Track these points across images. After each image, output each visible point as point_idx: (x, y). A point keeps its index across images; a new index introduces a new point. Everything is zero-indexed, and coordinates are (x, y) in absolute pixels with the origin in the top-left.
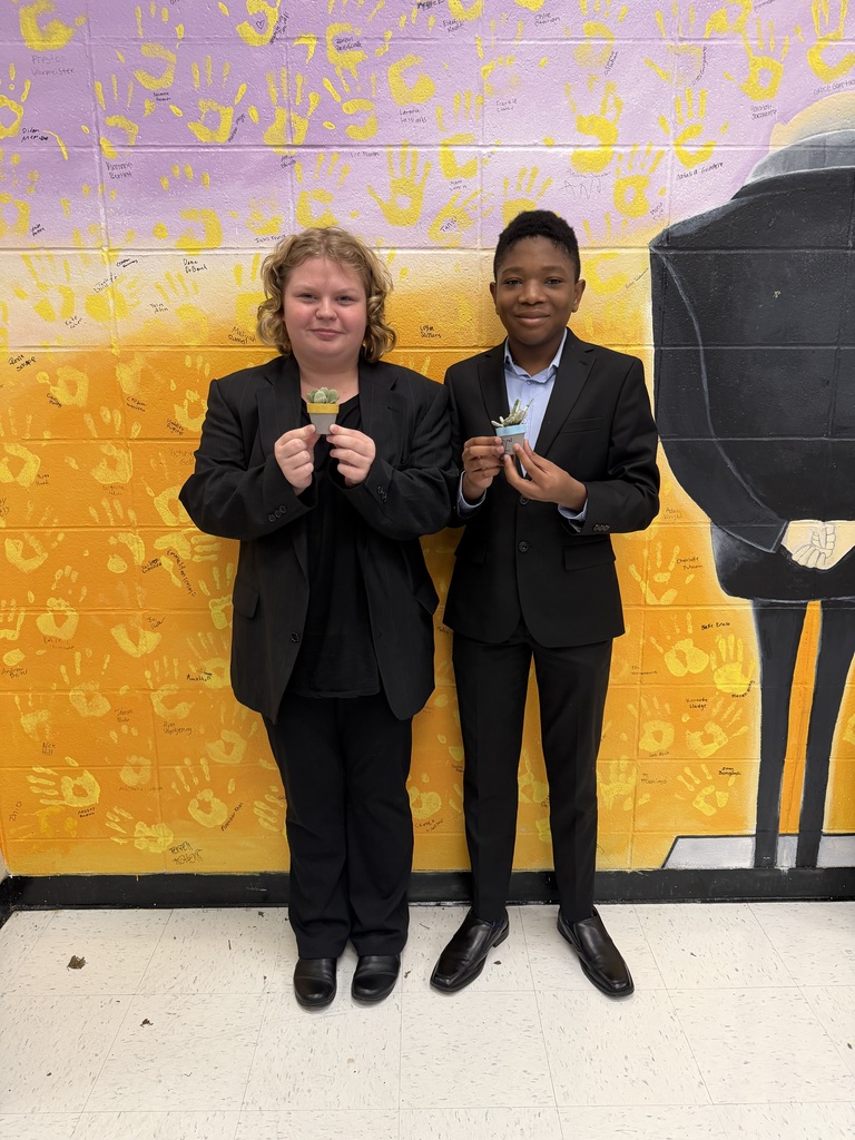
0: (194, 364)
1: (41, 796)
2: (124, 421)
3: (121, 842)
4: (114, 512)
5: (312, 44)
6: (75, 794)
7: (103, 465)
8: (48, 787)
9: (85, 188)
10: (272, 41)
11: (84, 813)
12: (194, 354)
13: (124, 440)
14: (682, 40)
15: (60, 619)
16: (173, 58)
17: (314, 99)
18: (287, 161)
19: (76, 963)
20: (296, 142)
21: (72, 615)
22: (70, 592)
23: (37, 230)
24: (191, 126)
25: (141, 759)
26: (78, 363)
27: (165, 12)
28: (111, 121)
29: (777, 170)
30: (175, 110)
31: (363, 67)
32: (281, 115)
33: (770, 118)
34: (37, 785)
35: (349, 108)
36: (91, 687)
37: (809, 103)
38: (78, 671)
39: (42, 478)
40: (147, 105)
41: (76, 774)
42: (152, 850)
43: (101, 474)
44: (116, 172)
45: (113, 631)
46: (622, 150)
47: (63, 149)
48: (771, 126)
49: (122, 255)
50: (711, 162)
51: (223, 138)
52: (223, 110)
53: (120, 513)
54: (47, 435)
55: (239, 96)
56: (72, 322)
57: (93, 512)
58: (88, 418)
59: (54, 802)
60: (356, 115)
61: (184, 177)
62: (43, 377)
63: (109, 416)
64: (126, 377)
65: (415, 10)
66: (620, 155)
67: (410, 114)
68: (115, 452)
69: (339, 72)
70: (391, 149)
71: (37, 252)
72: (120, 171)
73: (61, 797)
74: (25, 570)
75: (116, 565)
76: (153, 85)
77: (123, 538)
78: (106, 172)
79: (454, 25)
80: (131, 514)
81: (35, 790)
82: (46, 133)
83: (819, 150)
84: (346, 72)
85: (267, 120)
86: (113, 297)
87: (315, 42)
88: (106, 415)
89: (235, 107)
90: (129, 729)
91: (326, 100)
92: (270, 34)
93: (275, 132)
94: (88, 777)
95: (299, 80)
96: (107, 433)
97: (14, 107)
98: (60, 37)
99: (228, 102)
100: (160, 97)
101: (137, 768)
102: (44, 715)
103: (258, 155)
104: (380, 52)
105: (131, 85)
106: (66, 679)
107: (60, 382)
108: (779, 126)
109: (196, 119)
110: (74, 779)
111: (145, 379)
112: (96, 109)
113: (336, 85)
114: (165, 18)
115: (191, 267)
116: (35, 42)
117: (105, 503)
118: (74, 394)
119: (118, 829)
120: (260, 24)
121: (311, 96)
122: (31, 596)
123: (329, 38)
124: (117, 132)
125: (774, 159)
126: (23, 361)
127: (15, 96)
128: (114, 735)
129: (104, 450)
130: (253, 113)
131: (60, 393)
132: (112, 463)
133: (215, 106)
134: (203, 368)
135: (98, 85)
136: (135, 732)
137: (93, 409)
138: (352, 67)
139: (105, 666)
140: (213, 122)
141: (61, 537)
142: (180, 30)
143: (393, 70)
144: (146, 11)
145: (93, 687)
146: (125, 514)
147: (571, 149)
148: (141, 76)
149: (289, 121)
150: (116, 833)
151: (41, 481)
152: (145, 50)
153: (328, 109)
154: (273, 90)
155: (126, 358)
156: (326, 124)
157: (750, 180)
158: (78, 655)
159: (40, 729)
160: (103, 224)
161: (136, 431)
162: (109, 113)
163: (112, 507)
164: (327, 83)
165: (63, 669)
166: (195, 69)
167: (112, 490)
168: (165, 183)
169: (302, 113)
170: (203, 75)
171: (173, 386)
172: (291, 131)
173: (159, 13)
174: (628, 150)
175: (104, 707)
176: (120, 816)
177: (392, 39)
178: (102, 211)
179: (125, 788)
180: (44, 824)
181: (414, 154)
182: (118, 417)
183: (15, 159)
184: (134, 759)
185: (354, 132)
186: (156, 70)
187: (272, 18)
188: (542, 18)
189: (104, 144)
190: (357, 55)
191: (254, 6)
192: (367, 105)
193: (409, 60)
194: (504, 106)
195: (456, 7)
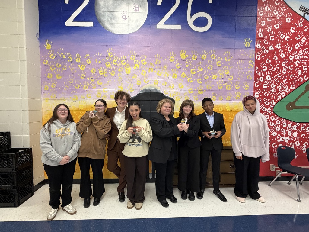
0: (74, 113)
5: (89, 79)
9: (62, 93)
14: (129, 79)
16: (73, 80)
17: (89, 84)
18: (86, 91)
20: (87, 89)
23: (56, 97)
27: (72, 75)
29: (141, 92)
30: (73, 85)
31: (94, 81)
32: (85, 86)
35: (93, 85)
37: (144, 85)
47: (60, 89)
48: (140, 88)
49: (66, 100)
50: (134, 91)
51: (78, 88)
61: (74, 92)
65: (100, 76)
67: (99, 86)
70: (97, 89)
71: (56, 100)
72: (66, 91)
79: (104, 77)
82: (58, 87)
83: (146, 90)
84: (92, 82)
85: (84, 86)
91: (90, 84)
93: (84, 88)
95: (87, 82)
97: (55, 84)
98: (61, 78)
99: (79, 84)
100: (71, 84)
103: (82, 90)
104: (96, 80)
109: (75, 86)
112: (64, 85)
115: (74, 102)
116: (58, 78)
120: (83, 77)
123: (91, 78)
124: (66, 87)
127: (55, 83)
130: (82, 86)
135: (65, 82)
140: (77, 86)
142: (74, 77)
143: (98, 81)
144: (70, 75)
148: (69, 82)
152: (70, 79)
153: (90, 85)
154: (84, 83)
156: (90, 87)
157: (138, 93)
162: (66, 85)
166: (76, 81)
168: (72, 93)
169: (87, 86)
172: (86, 87)
177: (98, 78)
178: (64, 96)
181: (100, 90)
183: (54, 90)
185: (93, 88)
186: (71, 81)
187: (84, 76)
188: (114, 77)
189: (65, 88)
190: (94, 80)
191: (82, 75)
192: (95, 85)
193: (100, 80)
194: (110, 85)
195: (104, 75)
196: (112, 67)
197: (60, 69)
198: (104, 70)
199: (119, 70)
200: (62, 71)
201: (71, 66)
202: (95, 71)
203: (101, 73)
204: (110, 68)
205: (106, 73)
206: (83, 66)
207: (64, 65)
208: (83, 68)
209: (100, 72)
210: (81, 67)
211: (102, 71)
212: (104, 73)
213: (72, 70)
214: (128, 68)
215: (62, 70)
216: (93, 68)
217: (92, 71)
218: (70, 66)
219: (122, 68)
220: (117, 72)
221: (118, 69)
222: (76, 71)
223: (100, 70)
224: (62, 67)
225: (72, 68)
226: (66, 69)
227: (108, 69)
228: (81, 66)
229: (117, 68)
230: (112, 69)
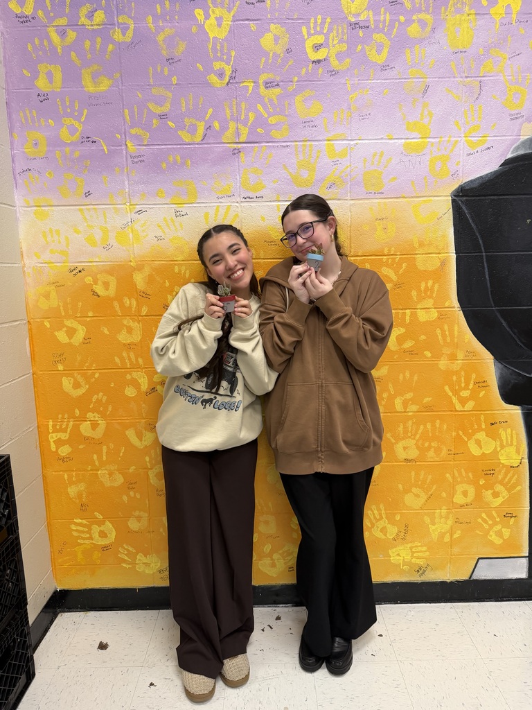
0: (180, 271)
1: (79, 537)
2: (137, 305)
3: (127, 566)
4: (130, 359)
5: (251, 85)
6: (100, 536)
7: (124, 332)
8: (83, 532)
9: (117, 169)
10: (227, 84)
11: (105, 548)
12: (181, 265)
13: (137, 316)
14: (467, 77)
15: (94, 426)
16: (170, 95)
17: (252, 116)
18: (236, 151)
19: (103, 646)
20: (241, 140)
21: (102, 423)
22: (101, 409)
23: (88, 194)
24: (180, 133)
25: (142, 513)
26: (110, 271)
27: (166, 70)
28: (133, 131)
29: (526, 150)
30: (170, 124)
31: (279, 97)
32: (232, 125)
33: (520, 120)
34: (77, 531)
35: (272, 120)
36: (112, 468)
38: (104, 458)
39: (87, 340)
40: (155, 122)
41: (100, 523)
42: (147, 571)
43: (123, 337)
44: (136, 160)
45: (127, 432)
46: (433, 140)
47: (105, 148)
48: (521, 125)
49: (138, 208)
50: (486, 146)
51: (198, 139)
52: (198, 123)
53: (134, 360)
54: (90, 314)
55: (208, 115)
56: (108, 247)
57: (117, 360)
58: (116, 304)
59: (86, 542)
60: (276, 124)
61: (175, 162)
62: (89, 280)
63: (128, 302)
64: (139, 279)
65: (311, 65)
66: (432, 143)
67: (308, 123)
68: (131, 324)
69: (266, 100)
70: (297, 143)
71: (87, 207)
72: (138, 159)
73: (91, 538)
74: (74, 396)
75: (130, 392)
76: (158, 110)
77: (135, 375)
78: (130, 160)
79: (333, 73)
80: (140, 360)
81: (75, 534)
82: (95, 138)
84: (271, 101)
85: (224, 128)
86: (132, 232)
87: (252, 84)
88: (127, 301)
89: (206, 122)
90: (135, 494)
91: (259, 116)
92: (227, 80)
93: (229, 134)
94: (108, 525)
95: (243, 106)
96: (127, 312)
97: (77, 124)
98: (105, 85)
99: (201, 119)
100: (162, 117)
101: (139, 519)
102: (82, 486)
103: (218, 148)
104: (291, 88)
105: (145, 111)
106: (97, 463)
107: (100, 282)
108: (526, 125)
109: (183, 128)
110: (100, 526)
111: (150, 280)
112: (124, 125)
113: (265, 107)
114: (166, 73)
115: (178, 214)
116: (90, 88)
117: (125, 354)
118: (107, 290)
119: (126, 558)
120: (221, 75)
121: (250, 114)
122: (77, 412)
123: (261, 82)
124: (137, 137)
125: (524, 143)
126: (77, 270)
127: (78, 119)
128: (125, 498)
129: (125, 322)
130: (216, 125)
131: (99, 289)
132: (130, 330)
133: (194, 121)
134: (185, 273)
135: (126, 111)
136: (138, 496)
137: (119, 298)
138: (274, 98)
139: (121, 454)
140: (193, 130)
141: (97, 375)
142: (174, 80)
143: (298, 99)
144: (155, 69)
145: (113, 467)
146: (137, 360)
147: (403, 141)
148: (151, 106)
149: (237, 128)
150: (124, 561)
151: (86, 342)
152: (154, 91)
153: (260, 121)
154: (228, 112)
155: (139, 268)
156: (259, 130)
157: (510, 156)
158: (105, 448)
159: (80, 495)
160: (127, 190)
161: (144, 310)
162: (132, 127)
163: (129, 356)
164: (259, 107)
165: (95, 457)
166: (183, 101)
167: (129, 346)
168: (164, 165)
169: (245, 124)
170: (187, 104)
171: (167, 284)
172: (238, 133)
173: (162, 70)
174: (437, 140)
175: (119, 480)
176: (128, 550)
177: (297, 81)
178: (126, 182)
179: (131, 532)
180: (80, 556)
181: (311, 145)
182: (134, 303)
183: (77, 154)
184: (137, 513)
185: (275, 134)
186: (160, 101)
187: (228, 71)
188: (385, 67)
189: (129, 144)
190: (277, 91)
191: (217, 65)
192: (282, 118)
193: (307, 93)
194: (363, 118)
195: (334, 63)
196: (377, 13)
197: (99, 40)
198: (330, 30)
199: (414, 30)
200: (111, 47)
201: (156, 18)
202: (285, 40)
203: (317, 47)
204: (362, 18)
205: (344, 47)
206: (218, 12)
207: (120, 13)
208: (219, 25)
209: (309, 44)
210: (212, 21)
211: (320, 39)
212: (333, 52)
213: (160, 38)
214: (458, 16)
215: (113, 42)
216: (272, 20)
217: (267, 42)
218: (150, 19)
219: (427, 17)
220: (402, 43)
221: (409, 22)
222: (182, 47)
223: (309, 35)
224: (109, 24)
225: (163, 29)
226: (130, 33)
227: (354, 26)
228: (207, 17)
229: (402, 19)
230: (377, 27)
